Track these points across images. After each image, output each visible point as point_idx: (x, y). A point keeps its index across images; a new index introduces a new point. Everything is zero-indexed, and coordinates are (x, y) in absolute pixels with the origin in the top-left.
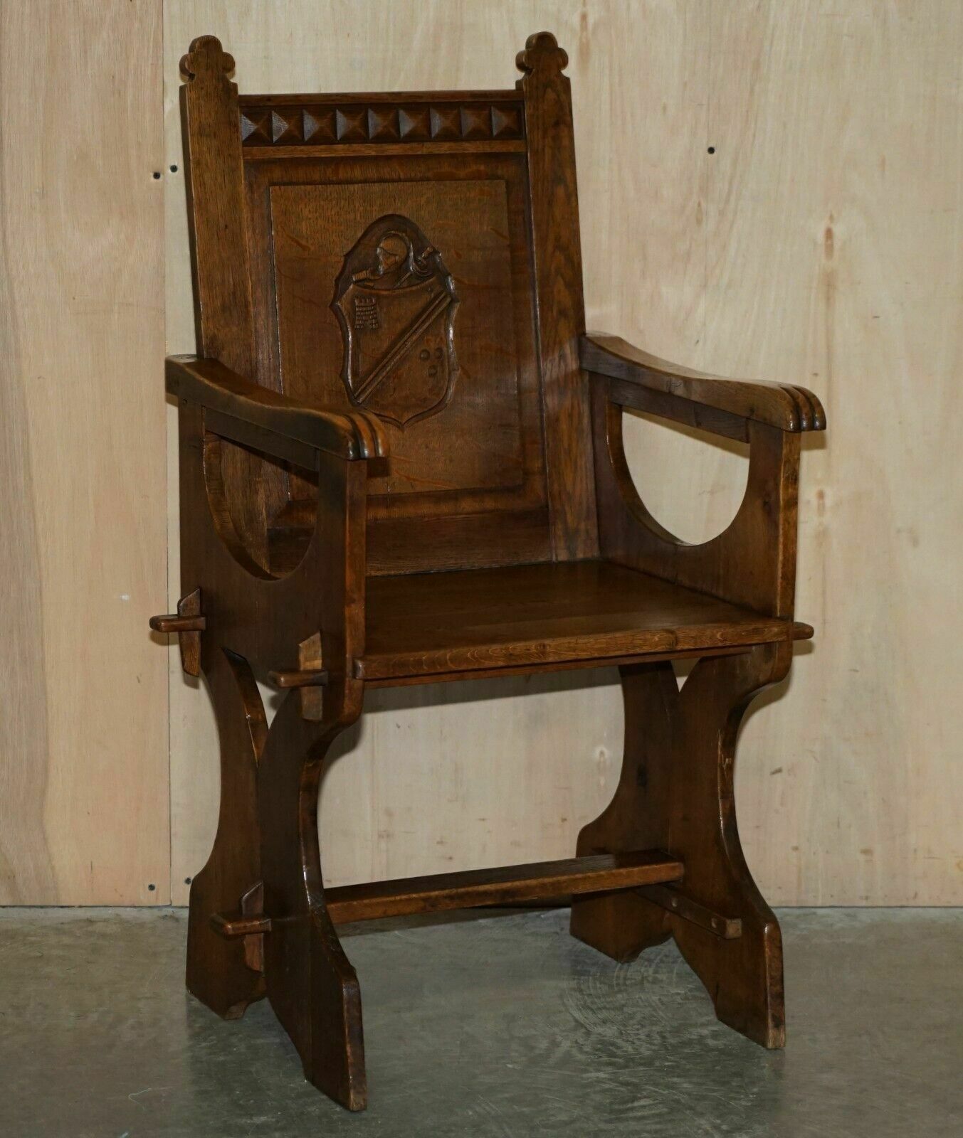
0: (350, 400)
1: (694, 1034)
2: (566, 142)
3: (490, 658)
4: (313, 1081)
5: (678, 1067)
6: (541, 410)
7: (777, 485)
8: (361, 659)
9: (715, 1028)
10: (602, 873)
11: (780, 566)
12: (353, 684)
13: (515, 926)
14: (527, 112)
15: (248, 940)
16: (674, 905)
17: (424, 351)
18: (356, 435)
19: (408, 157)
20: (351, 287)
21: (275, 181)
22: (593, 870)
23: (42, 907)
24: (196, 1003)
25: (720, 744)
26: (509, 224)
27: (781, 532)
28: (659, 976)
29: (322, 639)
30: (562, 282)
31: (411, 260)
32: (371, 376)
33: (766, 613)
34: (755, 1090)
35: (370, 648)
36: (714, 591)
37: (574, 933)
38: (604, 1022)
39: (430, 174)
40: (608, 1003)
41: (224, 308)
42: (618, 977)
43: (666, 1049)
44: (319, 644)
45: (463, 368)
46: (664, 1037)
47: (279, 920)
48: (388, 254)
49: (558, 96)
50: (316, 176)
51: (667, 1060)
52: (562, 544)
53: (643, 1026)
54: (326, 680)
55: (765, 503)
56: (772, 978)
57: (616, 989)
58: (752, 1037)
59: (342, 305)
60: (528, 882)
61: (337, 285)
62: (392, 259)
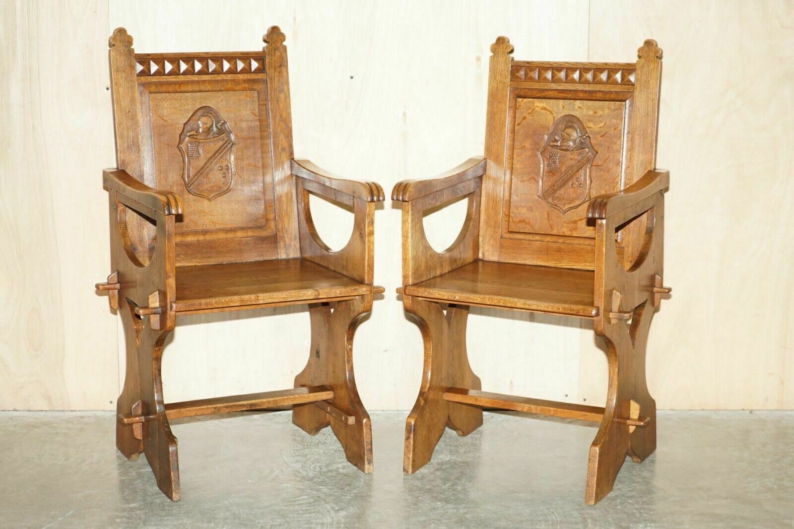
0: (186, 188)
1: (334, 467)
2: (285, 74)
3: (233, 302)
4: (160, 488)
5: (323, 481)
6: (274, 192)
7: (365, 225)
8: (175, 302)
9: (344, 464)
10: (296, 396)
11: (366, 261)
12: (171, 313)
13: (269, 419)
14: (267, 61)
15: (134, 426)
16: (329, 410)
17: (220, 166)
18: (168, 204)
19: (213, 81)
20: (187, 138)
21: (152, 91)
22: (293, 395)
23: (63, 411)
24: (120, 453)
25: (346, 339)
26: (259, 110)
27: (367, 246)
28: (326, 441)
29: (159, 294)
30: (283, 136)
31: (214, 126)
32: (196, 177)
33: (361, 282)
34: (355, 492)
35: (178, 298)
36: (342, 272)
37: (294, 422)
38: (297, 462)
39: (222, 88)
40: (301, 453)
41: (128, 147)
42: (308, 442)
43: (321, 473)
44: (158, 296)
45: (238, 174)
46: (321, 468)
47: (147, 417)
48: (204, 123)
49: (281, 54)
50: (171, 90)
51: (319, 478)
52: (283, 251)
53: (313, 463)
54: (160, 312)
55: (361, 233)
56: (367, 442)
57: (306, 447)
58: (360, 469)
59: (183, 146)
60: (262, 400)
61: (180, 137)
62: (205, 126)
